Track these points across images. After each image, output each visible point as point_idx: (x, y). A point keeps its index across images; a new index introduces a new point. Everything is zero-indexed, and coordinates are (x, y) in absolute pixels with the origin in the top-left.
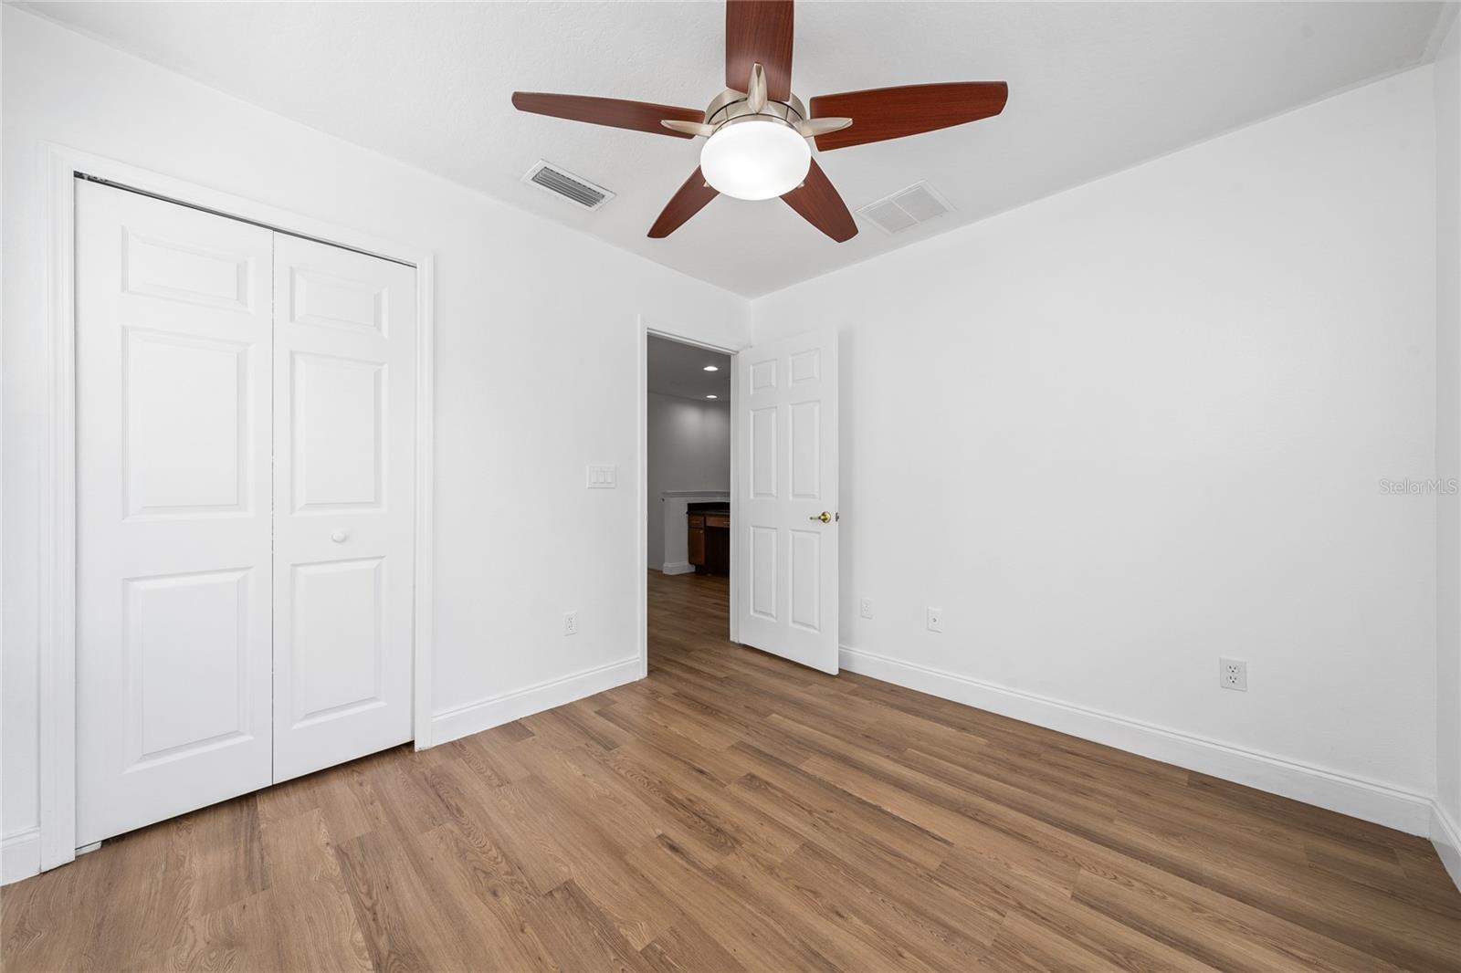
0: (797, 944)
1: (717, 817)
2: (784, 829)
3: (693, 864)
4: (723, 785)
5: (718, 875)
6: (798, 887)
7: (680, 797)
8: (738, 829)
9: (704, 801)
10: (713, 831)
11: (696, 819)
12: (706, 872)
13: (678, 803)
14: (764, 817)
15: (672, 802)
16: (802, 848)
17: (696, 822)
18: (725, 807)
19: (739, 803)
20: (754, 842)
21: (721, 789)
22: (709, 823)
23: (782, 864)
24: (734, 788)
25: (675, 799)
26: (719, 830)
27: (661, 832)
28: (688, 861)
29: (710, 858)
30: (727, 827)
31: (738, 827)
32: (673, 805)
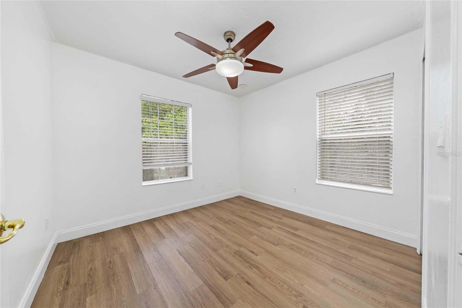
0: (226, 235)
1: (241, 261)
2: (221, 256)
3: (247, 248)
4: (238, 274)
5: (240, 246)
6: (222, 243)
7: (255, 269)
8: (234, 256)
9: (246, 267)
10: (242, 256)
11: (247, 260)
12: (243, 246)
13: (255, 267)
14: (225, 260)
15: (257, 268)
16: (217, 250)
17: (247, 259)
18: (238, 264)
19: (233, 265)
20: (230, 253)
21: (240, 273)
22: (243, 258)
23: (224, 247)
24: (235, 273)
25: (256, 269)
26: (240, 256)
27: (258, 257)
28: (248, 249)
29: (242, 249)
30: (238, 257)
31: (234, 257)
32: (257, 266)
